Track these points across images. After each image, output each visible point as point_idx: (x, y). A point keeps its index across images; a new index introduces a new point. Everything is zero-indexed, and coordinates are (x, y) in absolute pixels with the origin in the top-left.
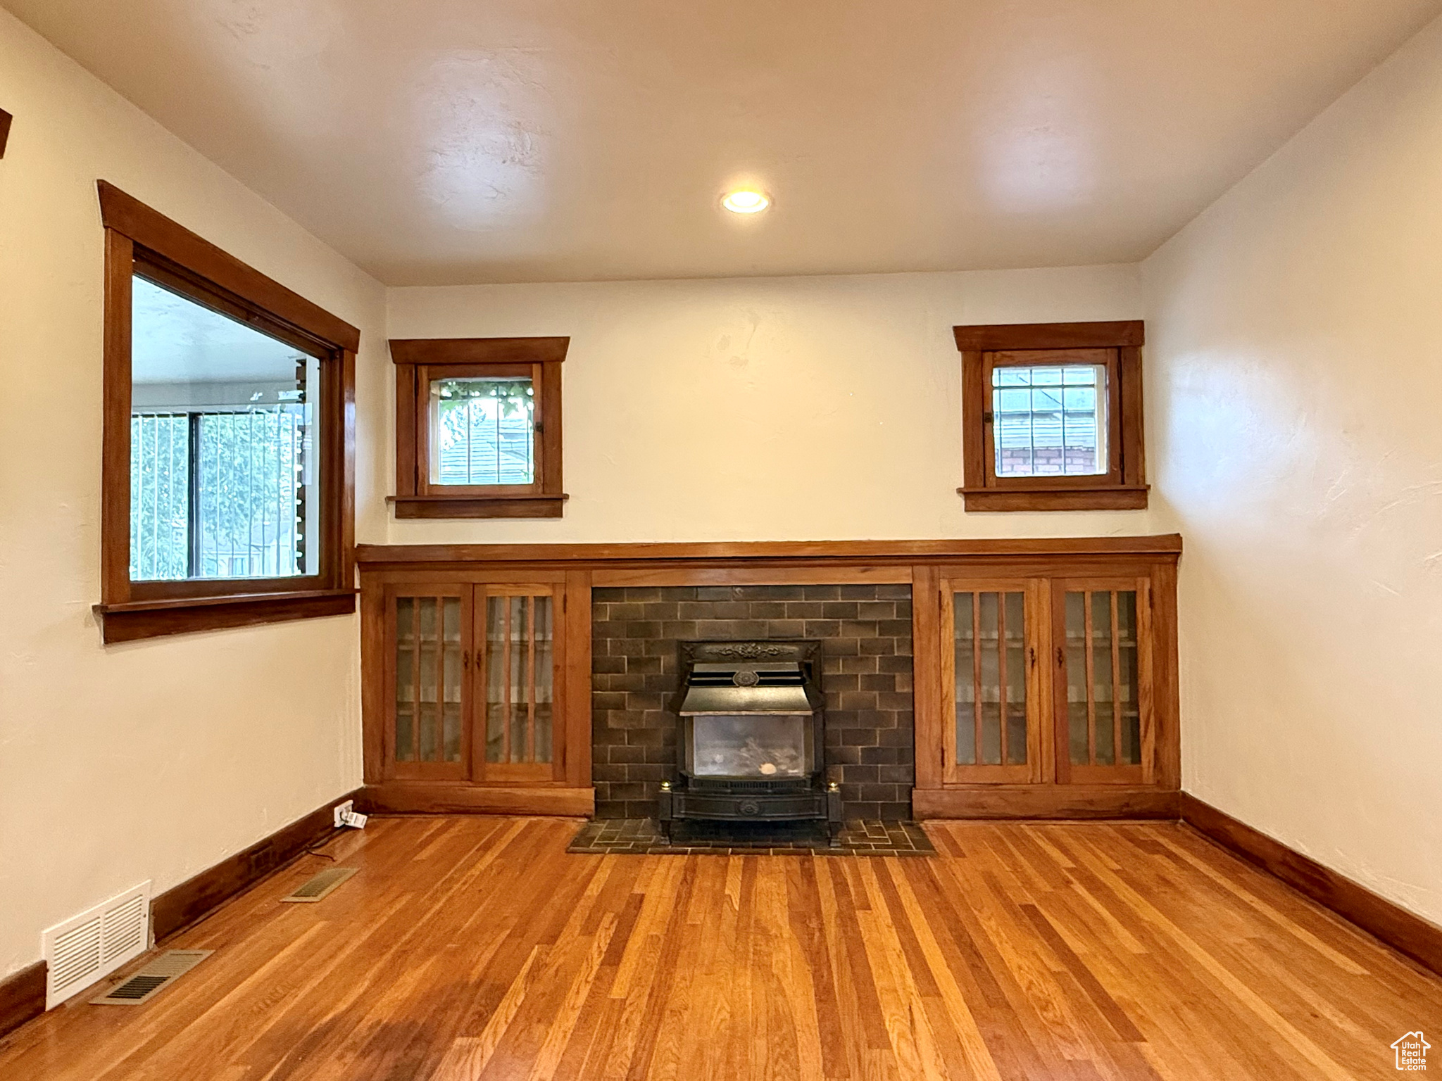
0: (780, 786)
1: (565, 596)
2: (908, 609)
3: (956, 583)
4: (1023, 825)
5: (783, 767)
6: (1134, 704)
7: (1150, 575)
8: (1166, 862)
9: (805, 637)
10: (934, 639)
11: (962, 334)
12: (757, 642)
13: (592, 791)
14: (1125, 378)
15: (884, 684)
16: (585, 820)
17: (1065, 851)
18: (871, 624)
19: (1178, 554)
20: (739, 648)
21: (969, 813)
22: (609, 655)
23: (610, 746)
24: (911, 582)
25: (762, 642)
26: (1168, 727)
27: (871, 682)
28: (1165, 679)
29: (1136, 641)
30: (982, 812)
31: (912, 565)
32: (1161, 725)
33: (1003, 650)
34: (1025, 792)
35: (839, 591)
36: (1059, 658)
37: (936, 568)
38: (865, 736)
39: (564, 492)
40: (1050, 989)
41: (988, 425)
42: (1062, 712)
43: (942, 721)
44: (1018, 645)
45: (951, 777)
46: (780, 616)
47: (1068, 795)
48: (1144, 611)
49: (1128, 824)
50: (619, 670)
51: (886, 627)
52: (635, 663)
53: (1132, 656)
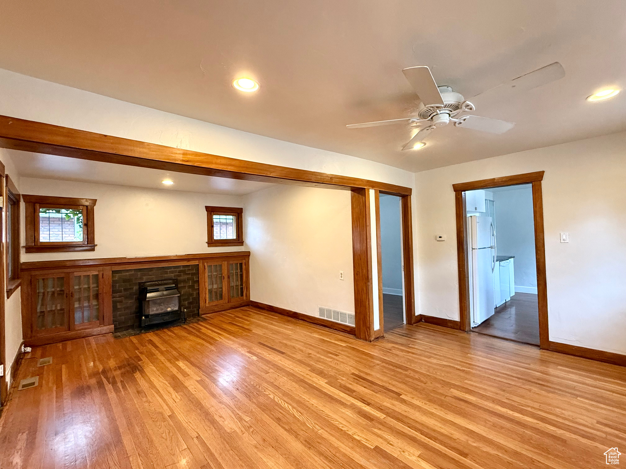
0: (173, 312)
1: (103, 274)
2: (198, 270)
3: (208, 263)
4: (223, 312)
5: (172, 308)
6: (242, 285)
7: (245, 259)
8: (249, 312)
9: (173, 278)
10: (204, 276)
11: (207, 208)
12: (161, 281)
13: (113, 325)
14: (239, 219)
15: (192, 287)
16: (111, 334)
17: (232, 314)
18: (189, 274)
19: (249, 255)
20: (157, 282)
21: (212, 312)
22: (117, 288)
23: (118, 313)
24: (198, 264)
25: (162, 280)
26: (248, 288)
27: (189, 287)
28: (247, 279)
29: (242, 272)
30: (213, 311)
31: (199, 260)
32: (247, 288)
33: (218, 277)
34: (222, 306)
35: (182, 267)
36: (229, 277)
37: (204, 260)
38: (188, 299)
39: (95, 244)
40: (238, 330)
41: (212, 228)
42: (230, 287)
43: (205, 294)
44: (220, 275)
45: (207, 305)
46: (167, 274)
47: (230, 305)
48: (244, 267)
49: (242, 308)
50: (120, 292)
51: (193, 274)
52: (126, 290)
53: (242, 276)
